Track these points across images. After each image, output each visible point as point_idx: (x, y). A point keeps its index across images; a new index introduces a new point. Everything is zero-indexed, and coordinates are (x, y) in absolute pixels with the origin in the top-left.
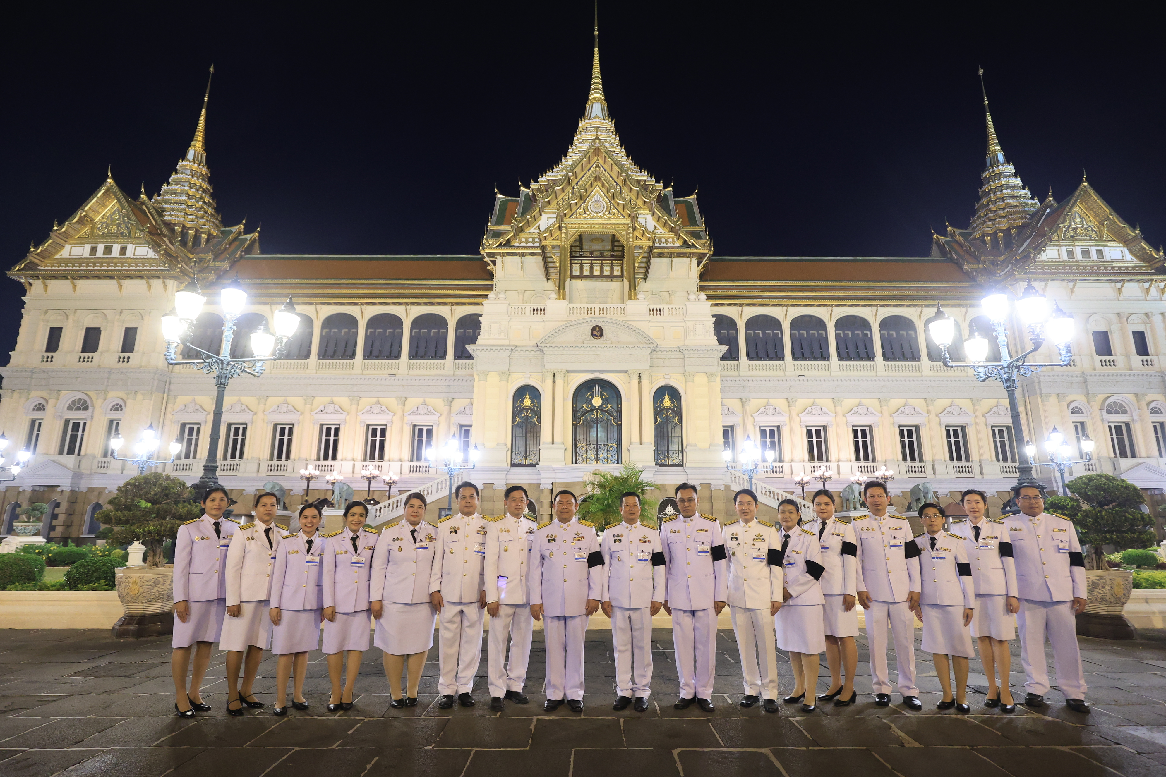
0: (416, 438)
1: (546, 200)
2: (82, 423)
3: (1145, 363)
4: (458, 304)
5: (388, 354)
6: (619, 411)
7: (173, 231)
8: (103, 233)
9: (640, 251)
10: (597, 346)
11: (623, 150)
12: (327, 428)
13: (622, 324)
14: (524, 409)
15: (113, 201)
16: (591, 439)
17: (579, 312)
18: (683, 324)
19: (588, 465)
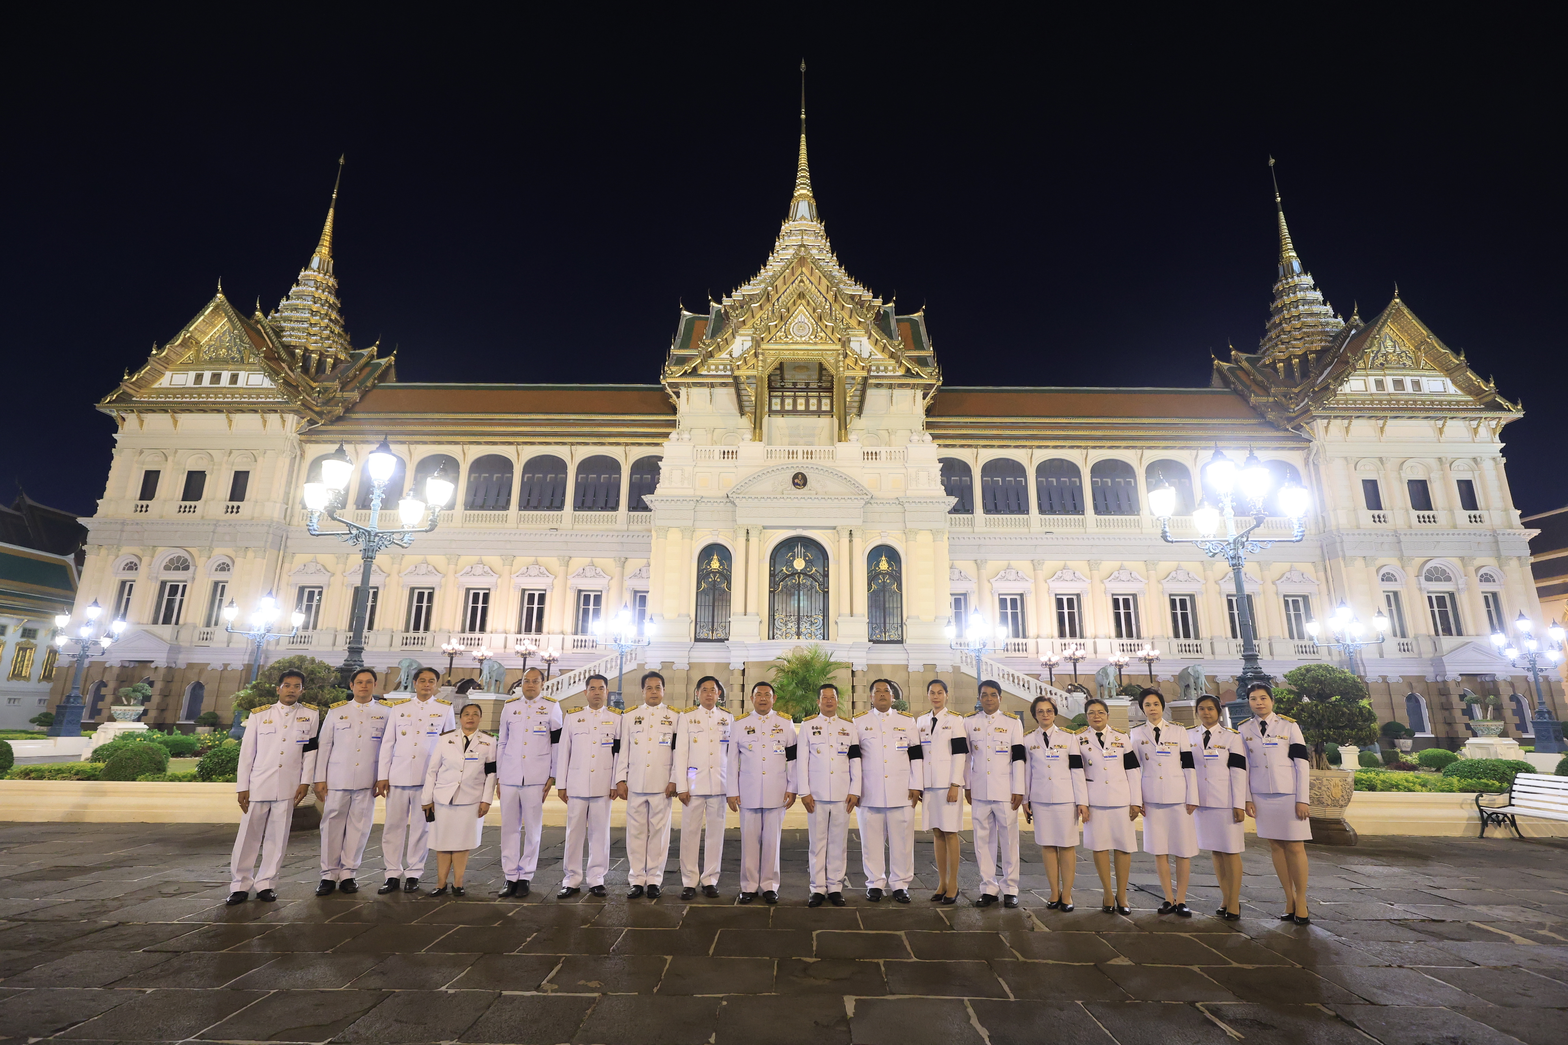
0: (582, 606)
1: (741, 319)
2: (181, 585)
3: (1473, 520)
5: (548, 505)
6: (826, 575)
7: (292, 355)
8: (211, 358)
9: (853, 382)
10: (799, 497)
11: (835, 258)
12: (474, 593)
13: (830, 471)
14: (711, 572)
15: (222, 319)
16: (792, 609)
17: (778, 456)
18: (904, 471)
19: (788, 640)
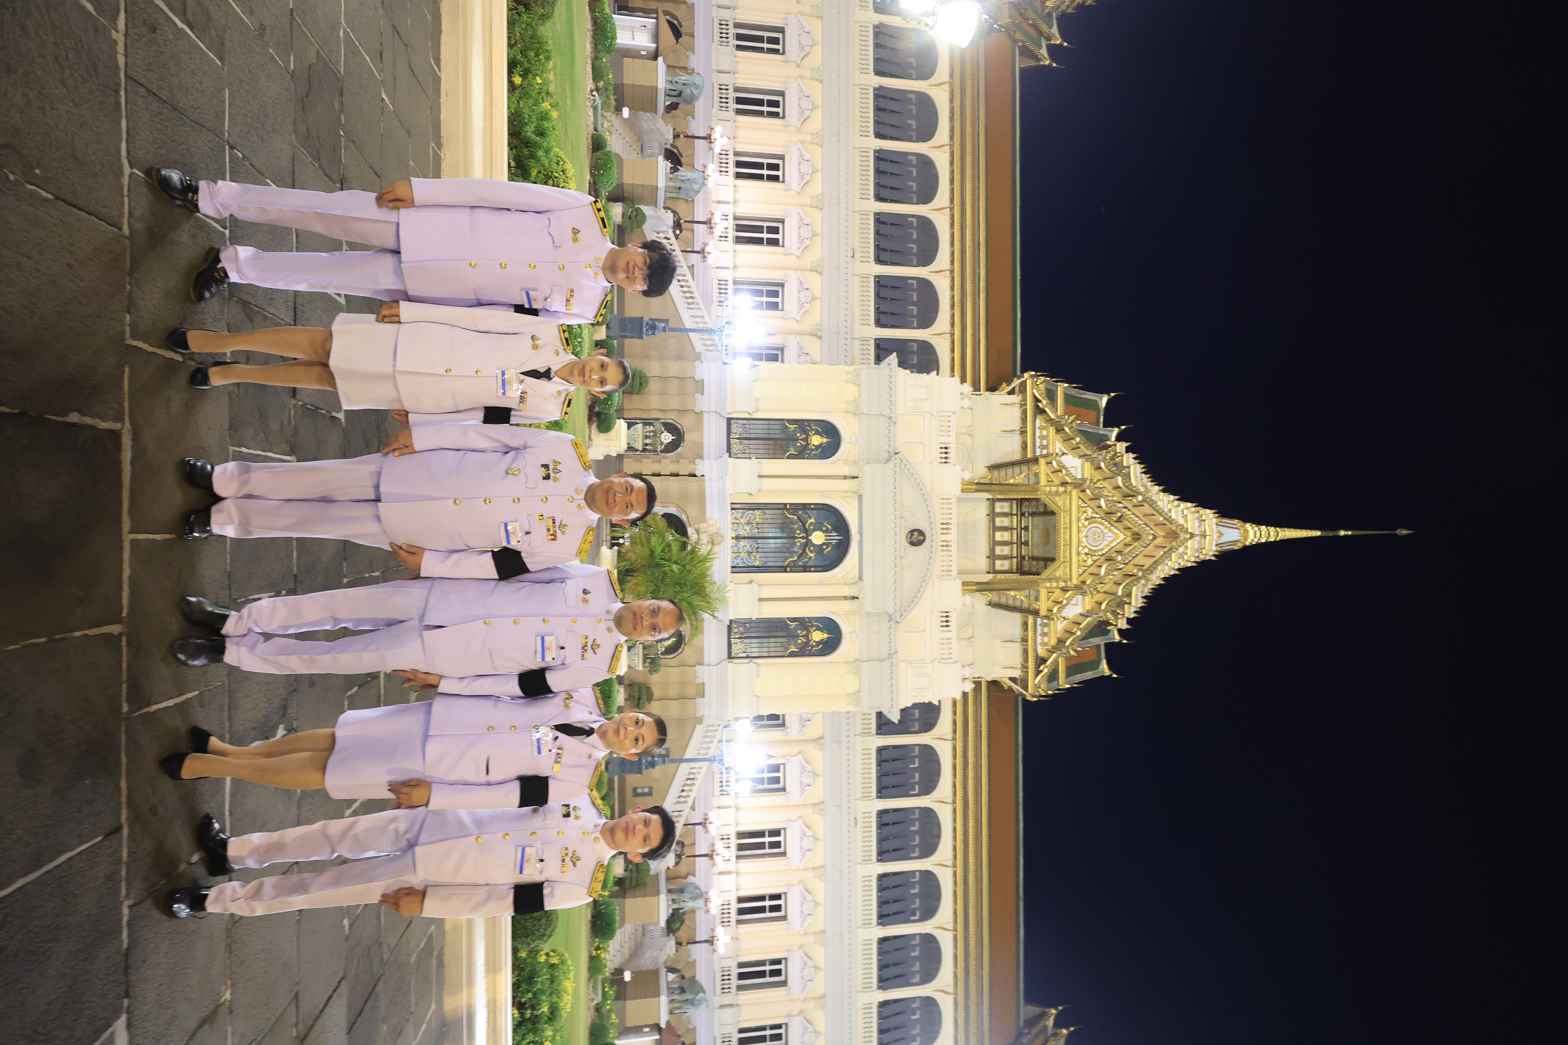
0: (766, 288)
1: (1102, 465)
4: (953, 342)
5: (882, 246)
6: (805, 569)
10: (897, 538)
11: (1173, 572)
12: (778, 165)
13: (928, 573)
14: (808, 435)
16: (766, 530)
17: (945, 511)
19: (730, 526)
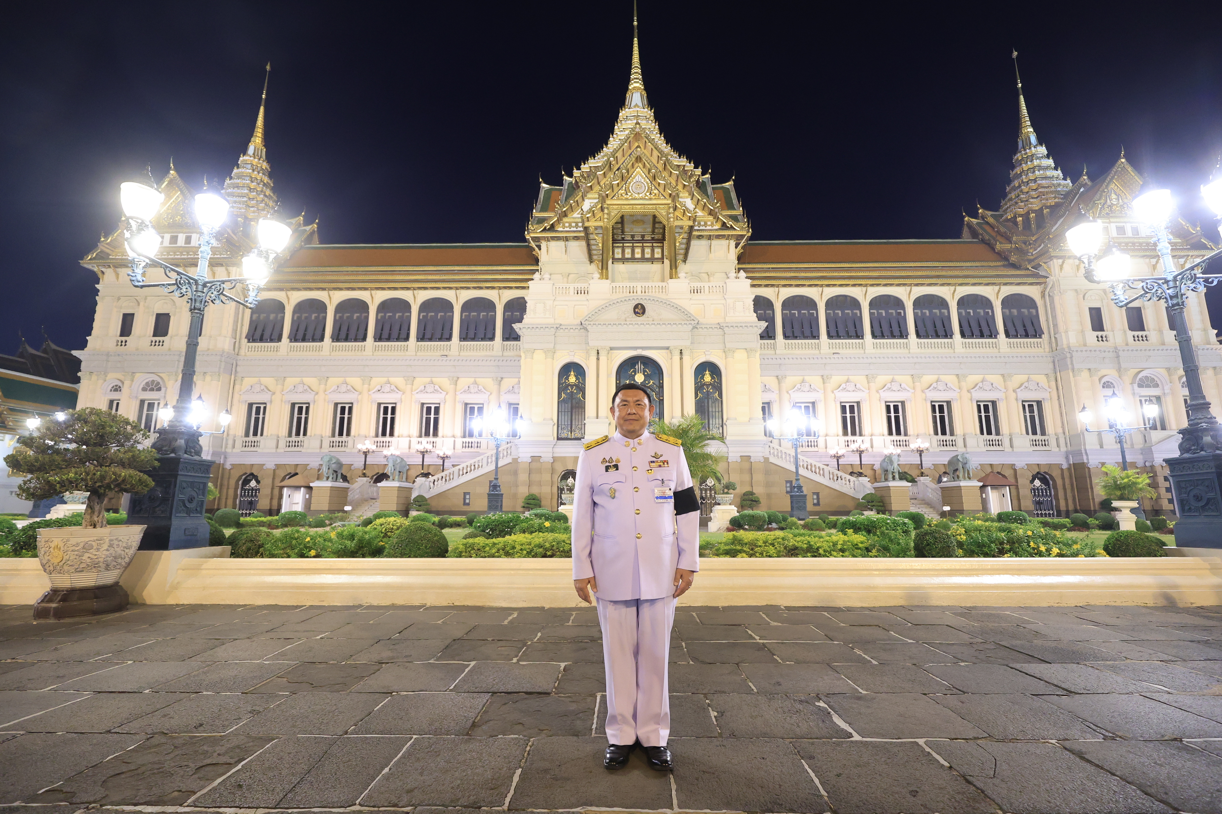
0: (468, 415)
1: (589, 185)
2: (156, 402)
5: (439, 337)
6: (661, 386)
7: (235, 222)
8: (168, 223)
9: (681, 231)
10: (639, 323)
11: (663, 138)
12: (384, 407)
13: (664, 301)
14: (569, 385)
15: (176, 192)
17: (621, 291)
18: (724, 302)
